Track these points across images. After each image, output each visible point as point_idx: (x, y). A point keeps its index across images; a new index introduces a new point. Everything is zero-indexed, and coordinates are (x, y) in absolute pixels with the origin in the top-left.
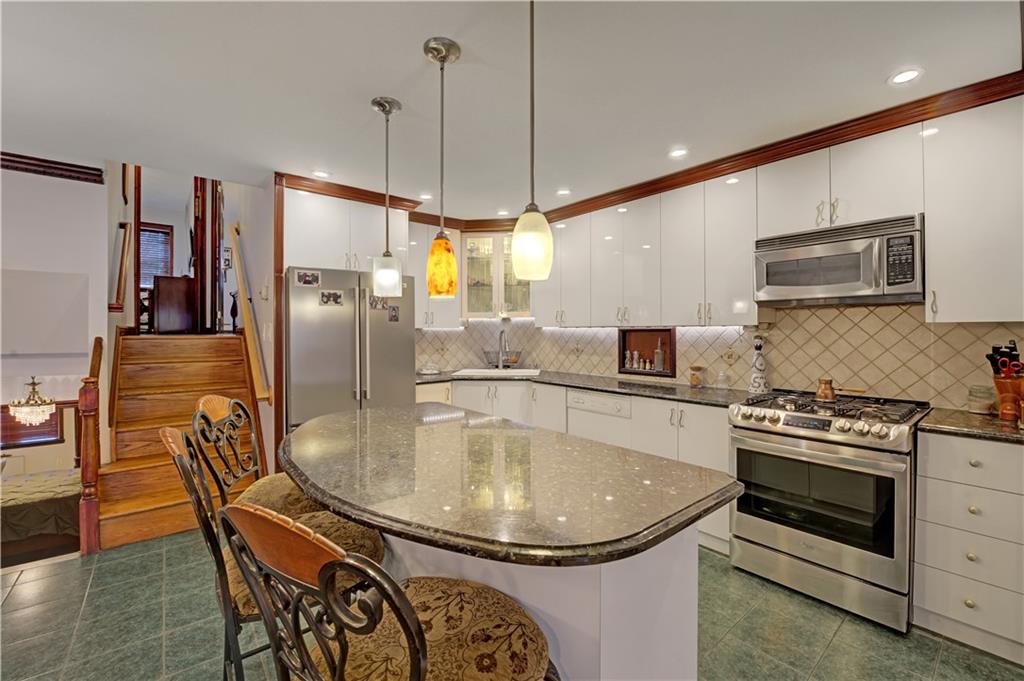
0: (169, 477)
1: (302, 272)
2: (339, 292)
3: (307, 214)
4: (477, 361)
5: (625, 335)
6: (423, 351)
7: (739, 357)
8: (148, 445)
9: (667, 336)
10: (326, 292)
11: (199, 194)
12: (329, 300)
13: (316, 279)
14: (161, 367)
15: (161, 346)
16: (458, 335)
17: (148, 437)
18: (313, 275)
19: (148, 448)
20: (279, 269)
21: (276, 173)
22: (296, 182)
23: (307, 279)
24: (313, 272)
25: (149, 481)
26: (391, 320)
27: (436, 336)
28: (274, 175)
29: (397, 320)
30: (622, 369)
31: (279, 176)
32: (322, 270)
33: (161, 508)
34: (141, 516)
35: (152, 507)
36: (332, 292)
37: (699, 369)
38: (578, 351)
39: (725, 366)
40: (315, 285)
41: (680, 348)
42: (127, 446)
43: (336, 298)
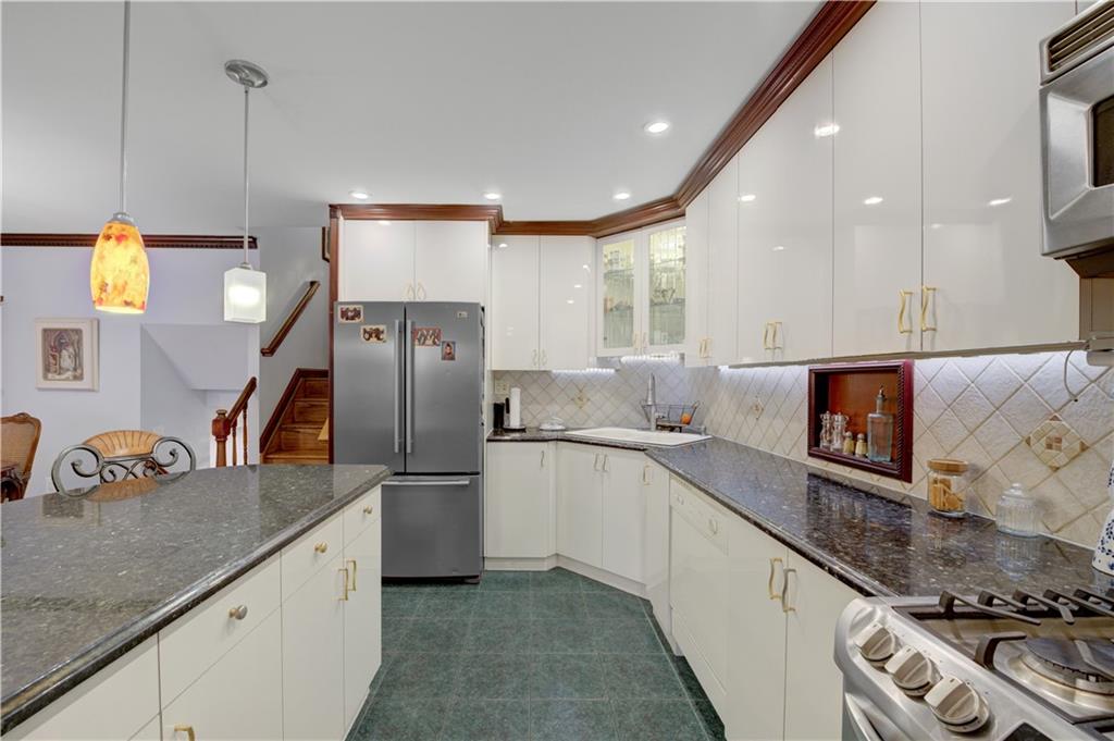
1: (345, 307)
2: (381, 327)
4: (637, 418)
6: (552, 400)
7: (1084, 448)
10: (368, 328)
12: (371, 336)
13: (357, 314)
18: (355, 309)
21: (330, 206)
23: (350, 315)
24: (356, 306)
26: (444, 358)
27: (572, 381)
28: (328, 208)
29: (453, 358)
30: (813, 448)
31: (333, 208)
32: (366, 304)
36: (374, 327)
37: (953, 469)
38: (757, 410)
39: (1037, 471)
40: (357, 320)
43: (378, 334)
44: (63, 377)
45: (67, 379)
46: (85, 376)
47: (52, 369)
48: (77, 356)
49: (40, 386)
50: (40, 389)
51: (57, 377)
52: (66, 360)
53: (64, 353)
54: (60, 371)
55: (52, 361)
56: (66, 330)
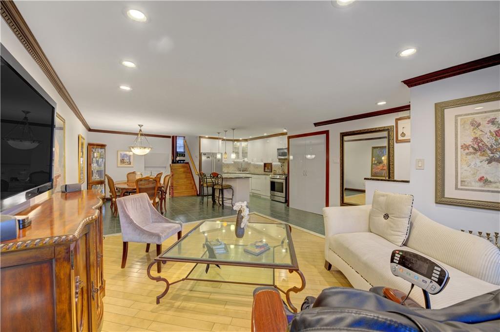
3: (204, 142)
4: (236, 170)
5: (265, 164)
6: (224, 167)
9: (271, 164)
10: (207, 156)
14: (177, 169)
15: (175, 166)
16: (232, 164)
20: (200, 153)
22: (202, 137)
23: (205, 154)
27: (227, 164)
28: (199, 137)
30: (265, 171)
32: (207, 152)
38: (257, 168)
41: (273, 167)
43: (209, 157)
45: (126, 164)
47: (122, 162)
48: (129, 159)
51: (123, 164)
52: (126, 160)
53: (126, 158)
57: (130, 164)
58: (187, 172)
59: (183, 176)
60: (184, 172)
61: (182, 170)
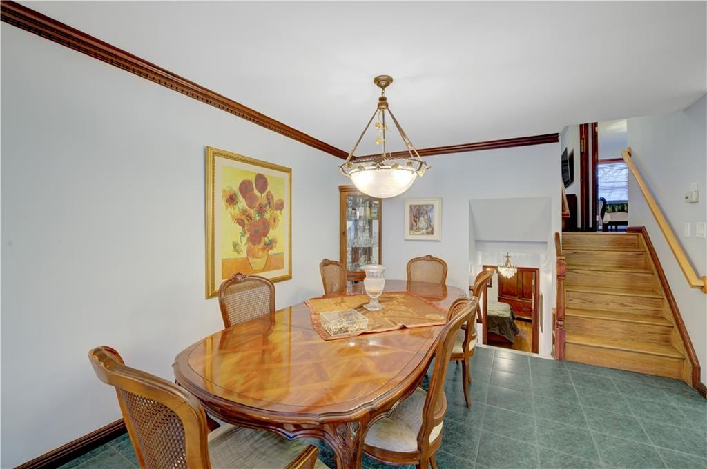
0: (602, 327)
8: (583, 303)
11: (584, 136)
14: (584, 253)
15: (579, 239)
17: (583, 297)
19: (584, 305)
25: (589, 327)
33: (603, 348)
34: (589, 348)
35: (597, 345)
42: (571, 300)
44: (420, 233)
45: (423, 234)
46: (435, 233)
47: (414, 228)
48: (430, 220)
49: (406, 238)
50: (406, 240)
51: (416, 233)
52: (422, 223)
53: (422, 219)
54: (418, 229)
55: (414, 224)
56: (423, 206)
57: (432, 233)
58: (636, 266)
59: (617, 278)
60: (623, 264)
61: (614, 255)
